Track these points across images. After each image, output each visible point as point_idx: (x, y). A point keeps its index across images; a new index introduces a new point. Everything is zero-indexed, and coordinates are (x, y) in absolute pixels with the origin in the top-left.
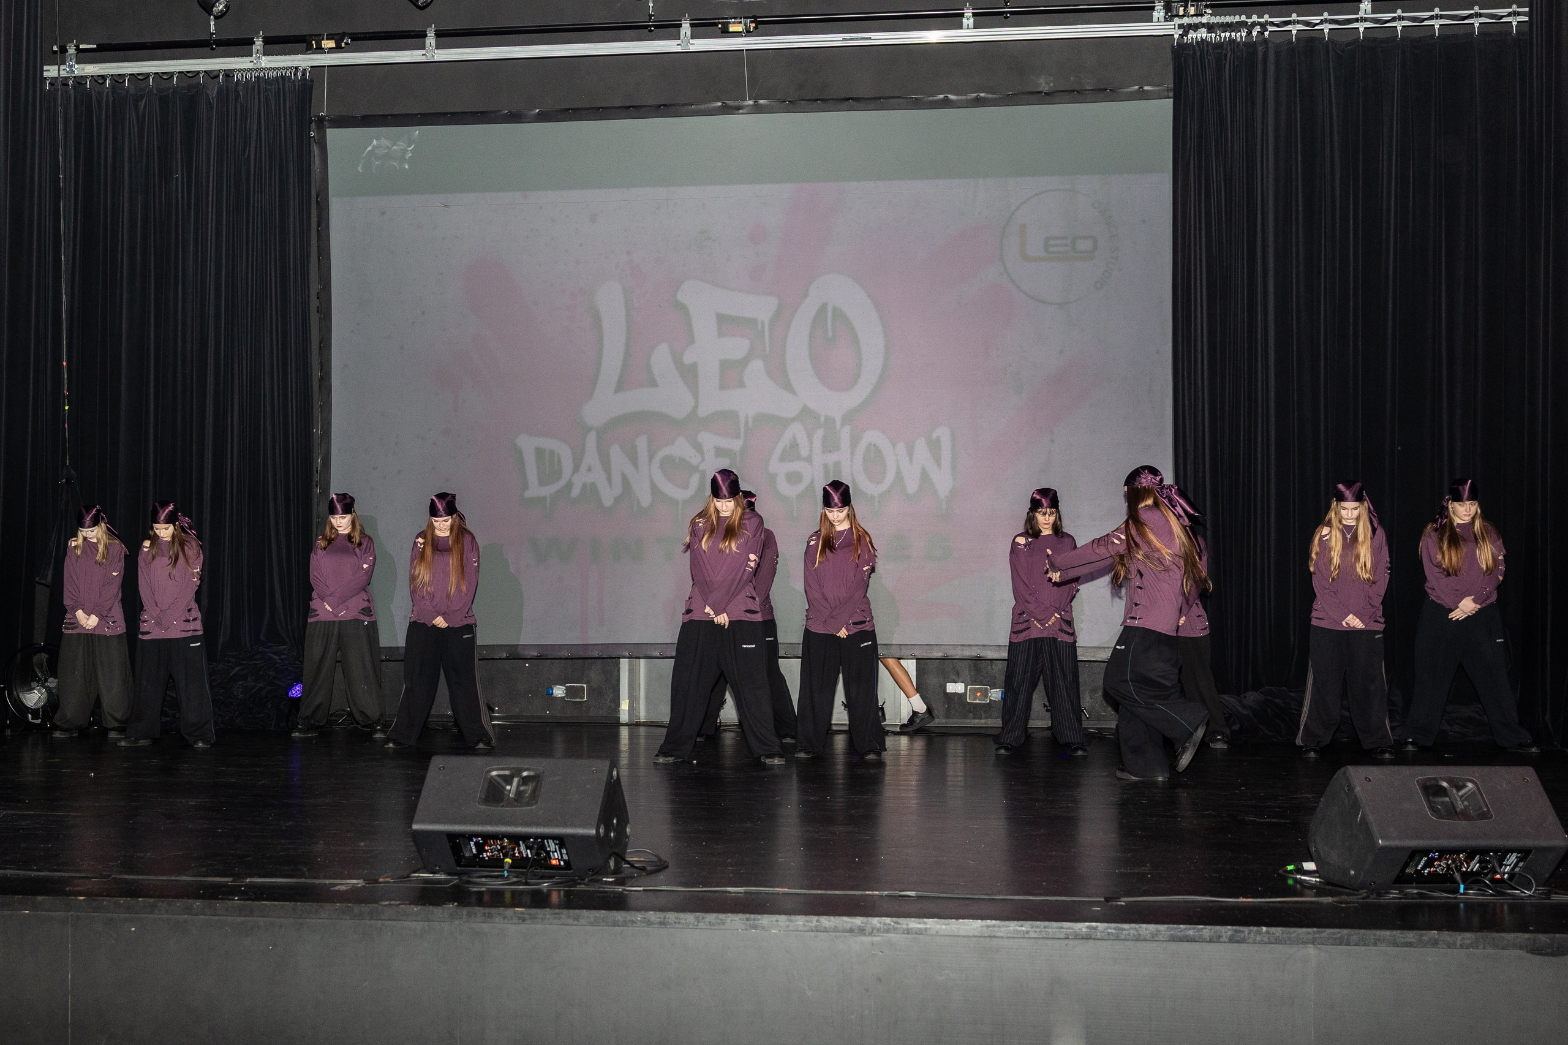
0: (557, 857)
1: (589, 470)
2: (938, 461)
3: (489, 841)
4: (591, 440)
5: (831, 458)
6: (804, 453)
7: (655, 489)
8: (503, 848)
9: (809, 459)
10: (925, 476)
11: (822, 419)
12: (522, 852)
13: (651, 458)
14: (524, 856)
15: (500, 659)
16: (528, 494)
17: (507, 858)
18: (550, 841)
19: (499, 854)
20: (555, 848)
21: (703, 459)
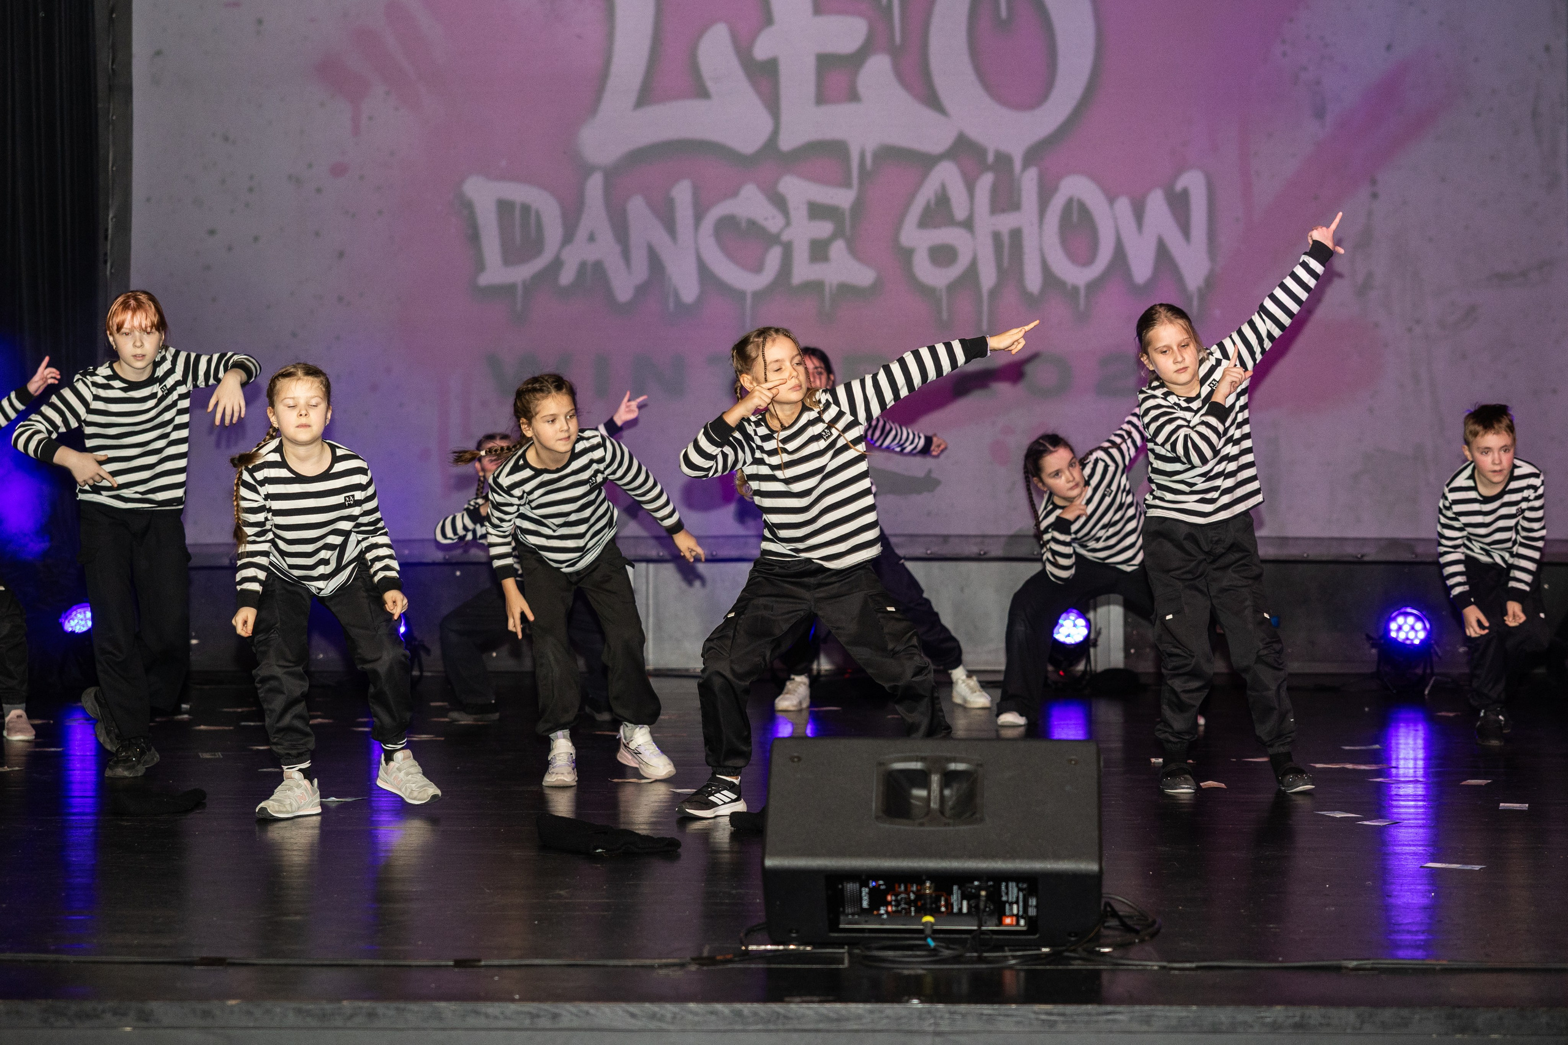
0: (1015, 911)
1: (592, 238)
2: (1185, 229)
3: (897, 886)
4: (595, 185)
5: (1006, 222)
6: (960, 214)
7: (704, 272)
8: (920, 896)
9: (968, 224)
10: (1163, 254)
11: (991, 158)
12: (952, 905)
13: (698, 217)
14: (955, 910)
15: (434, 564)
16: (484, 280)
17: (926, 915)
18: (1012, 885)
19: (910, 909)
20: (1018, 898)
21: (788, 224)
